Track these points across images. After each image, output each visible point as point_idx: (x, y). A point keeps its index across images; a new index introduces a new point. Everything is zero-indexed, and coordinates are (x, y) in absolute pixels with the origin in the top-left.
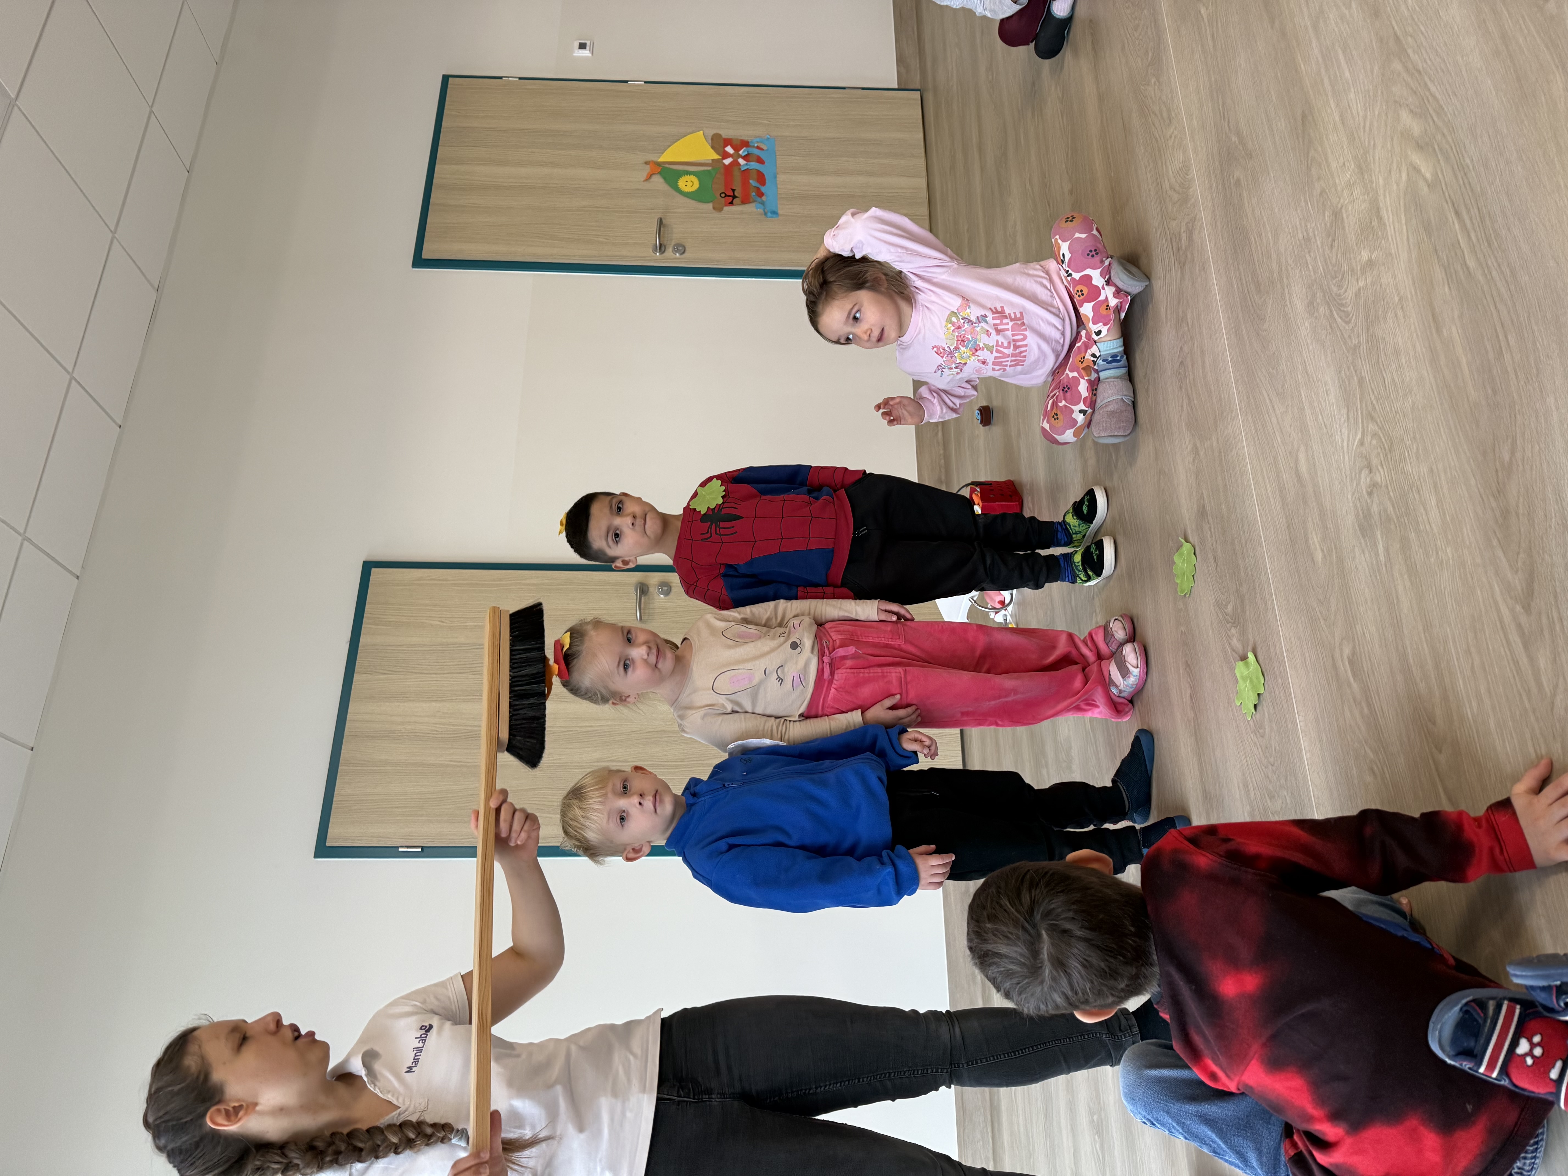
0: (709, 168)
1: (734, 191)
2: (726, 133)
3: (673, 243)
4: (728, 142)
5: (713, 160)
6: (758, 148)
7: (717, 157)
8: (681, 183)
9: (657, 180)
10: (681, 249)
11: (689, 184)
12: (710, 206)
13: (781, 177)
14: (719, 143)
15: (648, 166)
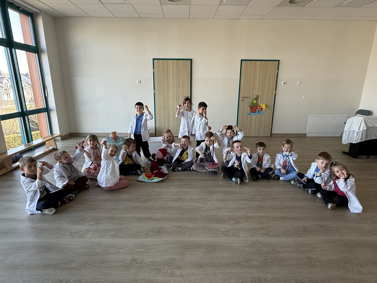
0: (257, 105)
1: (253, 108)
3: (243, 99)
6: (261, 112)
8: (255, 100)
9: (255, 97)
13: (255, 115)
15: (258, 95)
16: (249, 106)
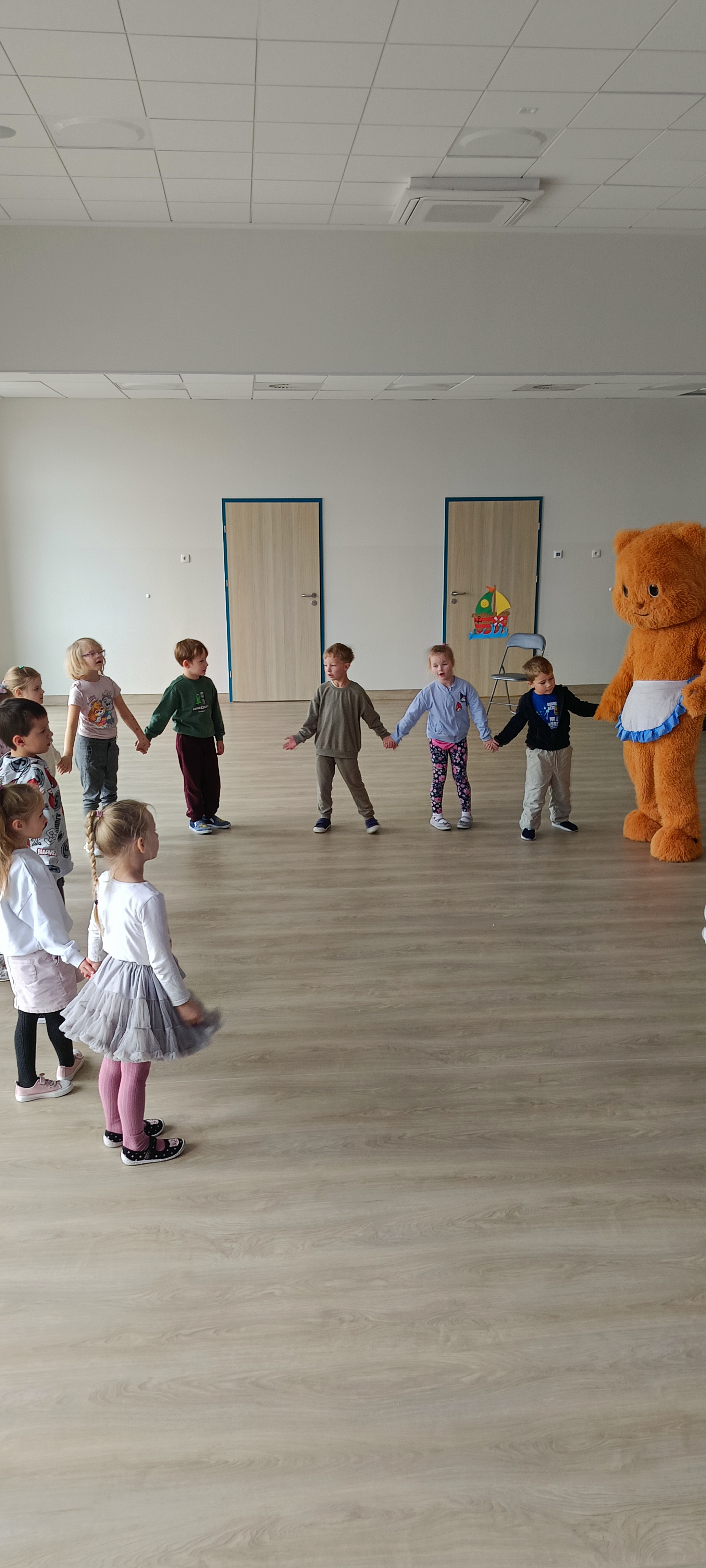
0: (493, 611)
1: (481, 621)
2: (510, 617)
3: (457, 599)
4: (506, 618)
5: (496, 613)
6: (502, 631)
7: (498, 615)
8: (485, 601)
9: (487, 591)
10: (454, 601)
11: (485, 604)
12: (474, 612)
13: (488, 640)
14: (506, 614)
15: (493, 587)
16: (473, 616)
